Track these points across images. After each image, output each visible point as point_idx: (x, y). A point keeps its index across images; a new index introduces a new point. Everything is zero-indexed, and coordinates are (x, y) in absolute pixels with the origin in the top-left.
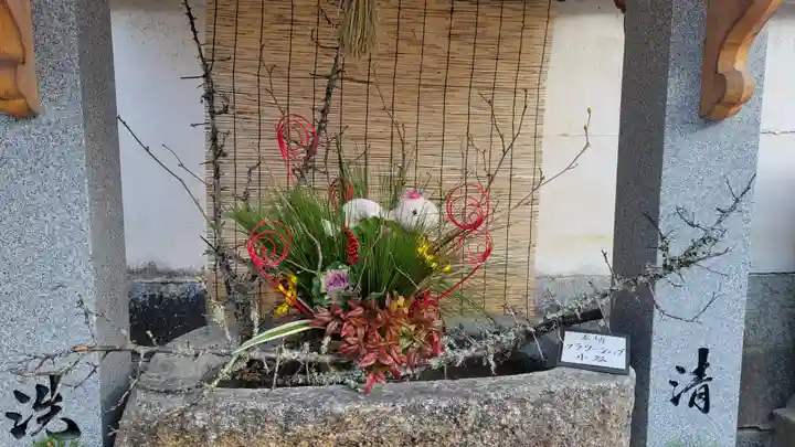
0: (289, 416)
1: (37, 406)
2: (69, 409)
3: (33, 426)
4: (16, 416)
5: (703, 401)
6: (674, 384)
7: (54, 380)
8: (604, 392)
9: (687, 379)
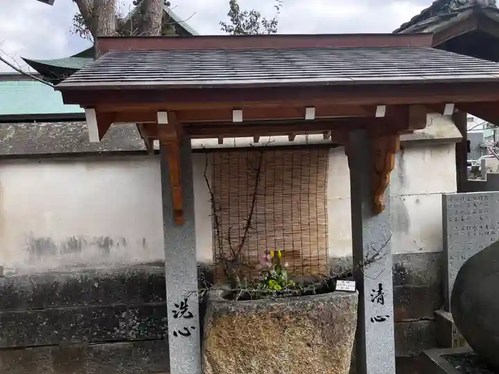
0: (258, 307)
1: (181, 308)
2: (190, 309)
3: (180, 315)
4: (174, 311)
5: (381, 301)
6: (372, 295)
7: (186, 300)
8: (348, 298)
9: (376, 293)
